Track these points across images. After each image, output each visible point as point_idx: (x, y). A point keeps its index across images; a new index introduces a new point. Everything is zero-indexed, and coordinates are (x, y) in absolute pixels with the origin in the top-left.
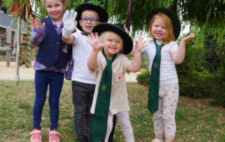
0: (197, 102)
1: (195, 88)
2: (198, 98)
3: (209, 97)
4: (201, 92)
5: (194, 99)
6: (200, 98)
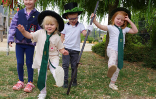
0: (133, 64)
2: (134, 61)
3: (142, 61)
4: (136, 58)
6: (136, 62)
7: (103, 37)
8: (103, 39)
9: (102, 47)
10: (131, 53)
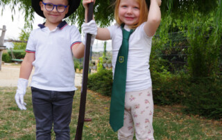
0: (166, 109)
1: (161, 92)
2: (166, 104)
3: (179, 103)
4: (168, 97)
5: (161, 105)
6: (169, 104)
7: (96, 61)
8: (97, 64)
9: (103, 80)
10: (158, 89)
